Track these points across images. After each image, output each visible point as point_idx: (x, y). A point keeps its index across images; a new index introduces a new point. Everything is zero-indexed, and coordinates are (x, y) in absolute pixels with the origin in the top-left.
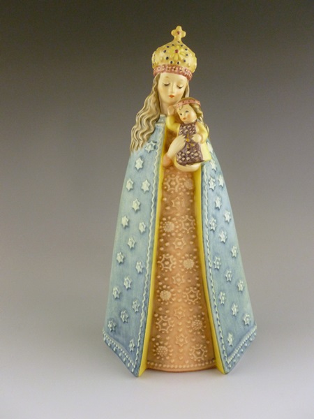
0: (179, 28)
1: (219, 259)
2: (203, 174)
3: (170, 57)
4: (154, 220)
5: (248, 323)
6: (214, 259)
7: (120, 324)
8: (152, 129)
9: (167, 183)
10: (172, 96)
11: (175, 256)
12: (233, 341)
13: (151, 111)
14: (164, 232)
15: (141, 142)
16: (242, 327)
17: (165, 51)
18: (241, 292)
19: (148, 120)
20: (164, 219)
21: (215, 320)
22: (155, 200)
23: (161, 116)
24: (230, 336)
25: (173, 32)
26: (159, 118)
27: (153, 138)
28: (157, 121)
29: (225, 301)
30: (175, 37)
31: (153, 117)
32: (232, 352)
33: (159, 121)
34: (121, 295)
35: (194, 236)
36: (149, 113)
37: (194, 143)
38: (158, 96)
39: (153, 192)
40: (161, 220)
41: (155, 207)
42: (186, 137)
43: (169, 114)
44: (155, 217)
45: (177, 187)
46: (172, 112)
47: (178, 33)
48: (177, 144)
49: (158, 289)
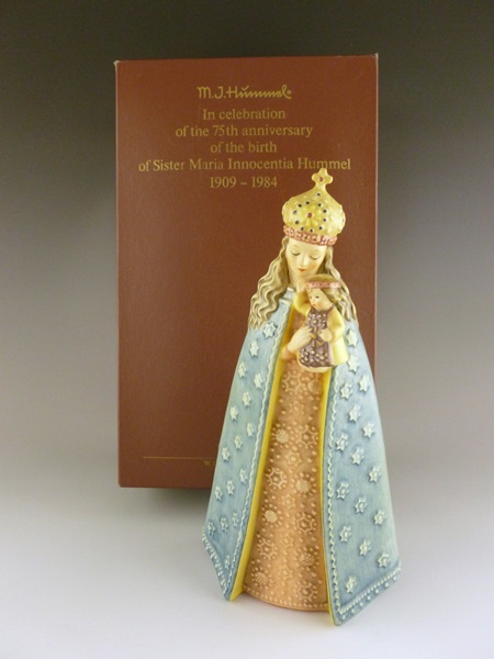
0: (324, 172)
1: (347, 486)
2: (332, 379)
3: (301, 221)
4: (263, 428)
5: (385, 565)
6: (338, 486)
7: (219, 531)
8: (274, 307)
9: (285, 381)
10: (302, 270)
11: (286, 473)
12: (355, 588)
13: (274, 282)
14: (276, 441)
15: (260, 321)
16: (374, 569)
17: (295, 212)
18: (379, 525)
19: (270, 293)
20: (278, 425)
21: (329, 561)
22: (267, 403)
23: (289, 289)
24: (351, 580)
25: (313, 177)
26: (285, 292)
27: (274, 317)
28: (281, 296)
29: (349, 537)
30: (317, 184)
31: (276, 289)
32: (351, 600)
33: (285, 296)
34: (223, 497)
35: (314, 453)
36: (272, 285)
37: (321, 341)
38: (285, 264)
39: (265, 392)
40: (273, 426)
41: (266, 412)
42: (312, 331)
43: (298, 290)
44: (264, 424)
45: (297, 388)
46: (302, 290)
47: (321, 179)
48: (301, 337)
49: (263, 507)
